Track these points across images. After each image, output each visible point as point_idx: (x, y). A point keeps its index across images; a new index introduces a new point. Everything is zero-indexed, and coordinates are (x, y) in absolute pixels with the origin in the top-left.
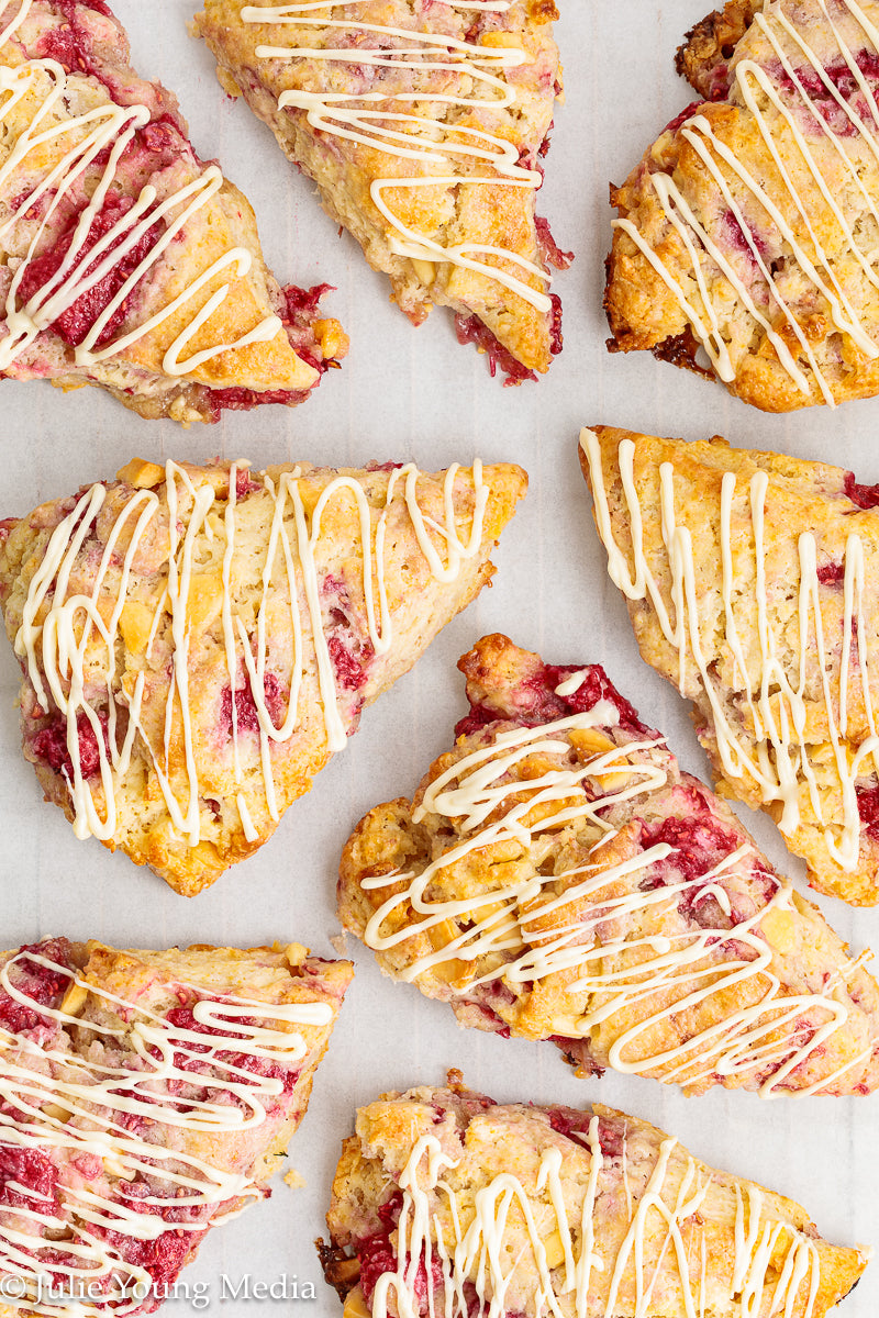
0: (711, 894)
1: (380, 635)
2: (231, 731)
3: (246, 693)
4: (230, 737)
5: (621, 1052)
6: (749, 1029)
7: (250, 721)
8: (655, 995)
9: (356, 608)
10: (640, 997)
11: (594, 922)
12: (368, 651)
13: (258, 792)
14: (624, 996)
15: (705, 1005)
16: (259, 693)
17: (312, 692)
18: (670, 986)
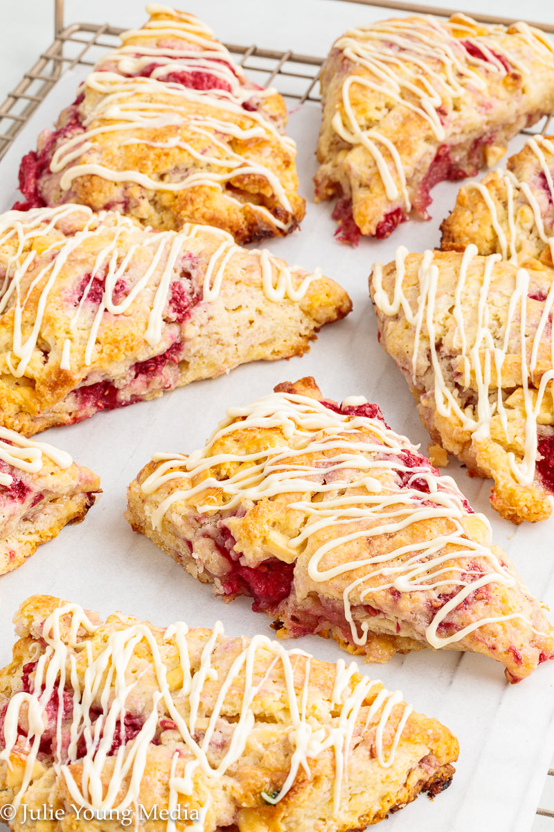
0: (424, 481)
1: (211, 288)
2: (80, 299)
3: (101, 283)
4: (78, 302)
5: (319, 563)
6: (429, 558)
7: (96, 297)
8: (359, 522)
9: (200, 268)
10: (346, 521)
11: (324, 471)
12: (198, 299)
13: (83, 342)
14: (334, 517)
15: (398, 537)
16: (110, 285)
17: (147, 299)
18: (374, 519)
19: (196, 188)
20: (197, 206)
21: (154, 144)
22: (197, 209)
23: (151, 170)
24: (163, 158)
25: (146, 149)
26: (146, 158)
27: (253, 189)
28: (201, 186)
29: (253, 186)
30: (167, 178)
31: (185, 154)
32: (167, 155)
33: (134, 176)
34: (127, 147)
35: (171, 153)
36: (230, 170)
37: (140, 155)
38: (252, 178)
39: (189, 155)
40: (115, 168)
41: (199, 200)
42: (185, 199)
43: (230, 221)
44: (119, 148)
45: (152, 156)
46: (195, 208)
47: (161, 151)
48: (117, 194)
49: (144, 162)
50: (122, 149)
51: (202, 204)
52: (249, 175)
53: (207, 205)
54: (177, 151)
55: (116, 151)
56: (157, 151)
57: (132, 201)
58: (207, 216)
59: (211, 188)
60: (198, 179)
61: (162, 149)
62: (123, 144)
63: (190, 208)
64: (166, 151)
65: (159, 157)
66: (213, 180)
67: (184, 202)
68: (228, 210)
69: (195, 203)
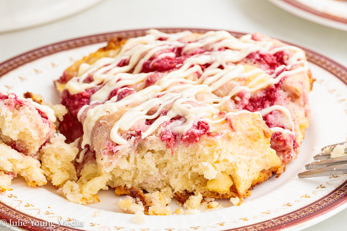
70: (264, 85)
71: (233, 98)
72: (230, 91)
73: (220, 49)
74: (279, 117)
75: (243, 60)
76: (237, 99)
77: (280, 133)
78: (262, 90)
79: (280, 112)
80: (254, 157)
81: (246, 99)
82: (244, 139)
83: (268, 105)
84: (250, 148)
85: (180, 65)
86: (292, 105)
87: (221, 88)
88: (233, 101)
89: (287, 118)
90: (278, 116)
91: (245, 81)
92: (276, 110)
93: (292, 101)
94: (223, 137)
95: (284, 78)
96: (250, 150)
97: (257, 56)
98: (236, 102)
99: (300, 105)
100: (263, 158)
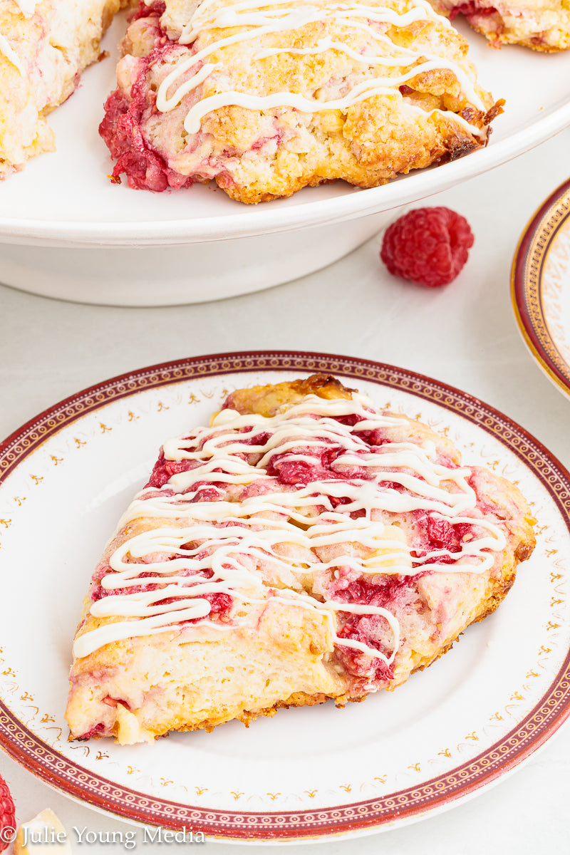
19: (371, 101)
20: (379, 124)
21: (300, 51)
22: (380, 129)
23: (304, 88)
24: (318, 67)
25: (291, 60)
26: (294, 72)
27: (438, 90)
28: (377, 97)
29: (439, 86)
30: (322, 94)
31: (343, 57)
32: (321, 63)
33: (284, 98)
34: (263, 60)
35: (326, 59)
36: (404, 70)
37: (286, 70)
38: (437, 75)
39: (348, 57)
40: (256, 91)
41: (381, 115)
42: (361, 117)
43: (427, 137)
44: (253, 63)
45: (302, 68)
46: (377, 128)
47: (312, 59)
48: (266, 127)
49: (294, 77)
50: (257, 64)
51: (385, 120)
52: (432, 72)
53: (393, 121)
54: (332, 55)
55: (249, 70)
56: (306, 60)
57: (287, 132)
58: (398, 134)
59: (389, 97)
60: (368, 89)
61: (314, 56)
62: (256, 58)
63: (371, 128)
64: (318, 57)
65: (312, 67)
66: (388, 86)
67: (362, 122)
68: (417, 122)
69: (378, 122)
70: (391, 570)
71: (334, 569)
72: (334, 558)
73: (383, 483)
74: (379, 627)
75: (404, 513)
76: (337, 573)
77: (361, 653)
78: (384, 576)
79: (386, 621)
80: (283, 672)
81: (348, 579)
82: (266, 644)
83: (377, 603)
84: (279, 657)
85: (303, 485)
86: (415, 617)
87: (327, 547)
88: (329, 575)
89: (392, 634)
90: (379, 625)
91: (369, 551)
92: (380, 616)
93: (420, 611)
94: (234, 630)
95: (424, 573)
96: (277, 662)
97: (424, 518)
98: (333, 577)
99: (429, 622)
100: (301, 677)
